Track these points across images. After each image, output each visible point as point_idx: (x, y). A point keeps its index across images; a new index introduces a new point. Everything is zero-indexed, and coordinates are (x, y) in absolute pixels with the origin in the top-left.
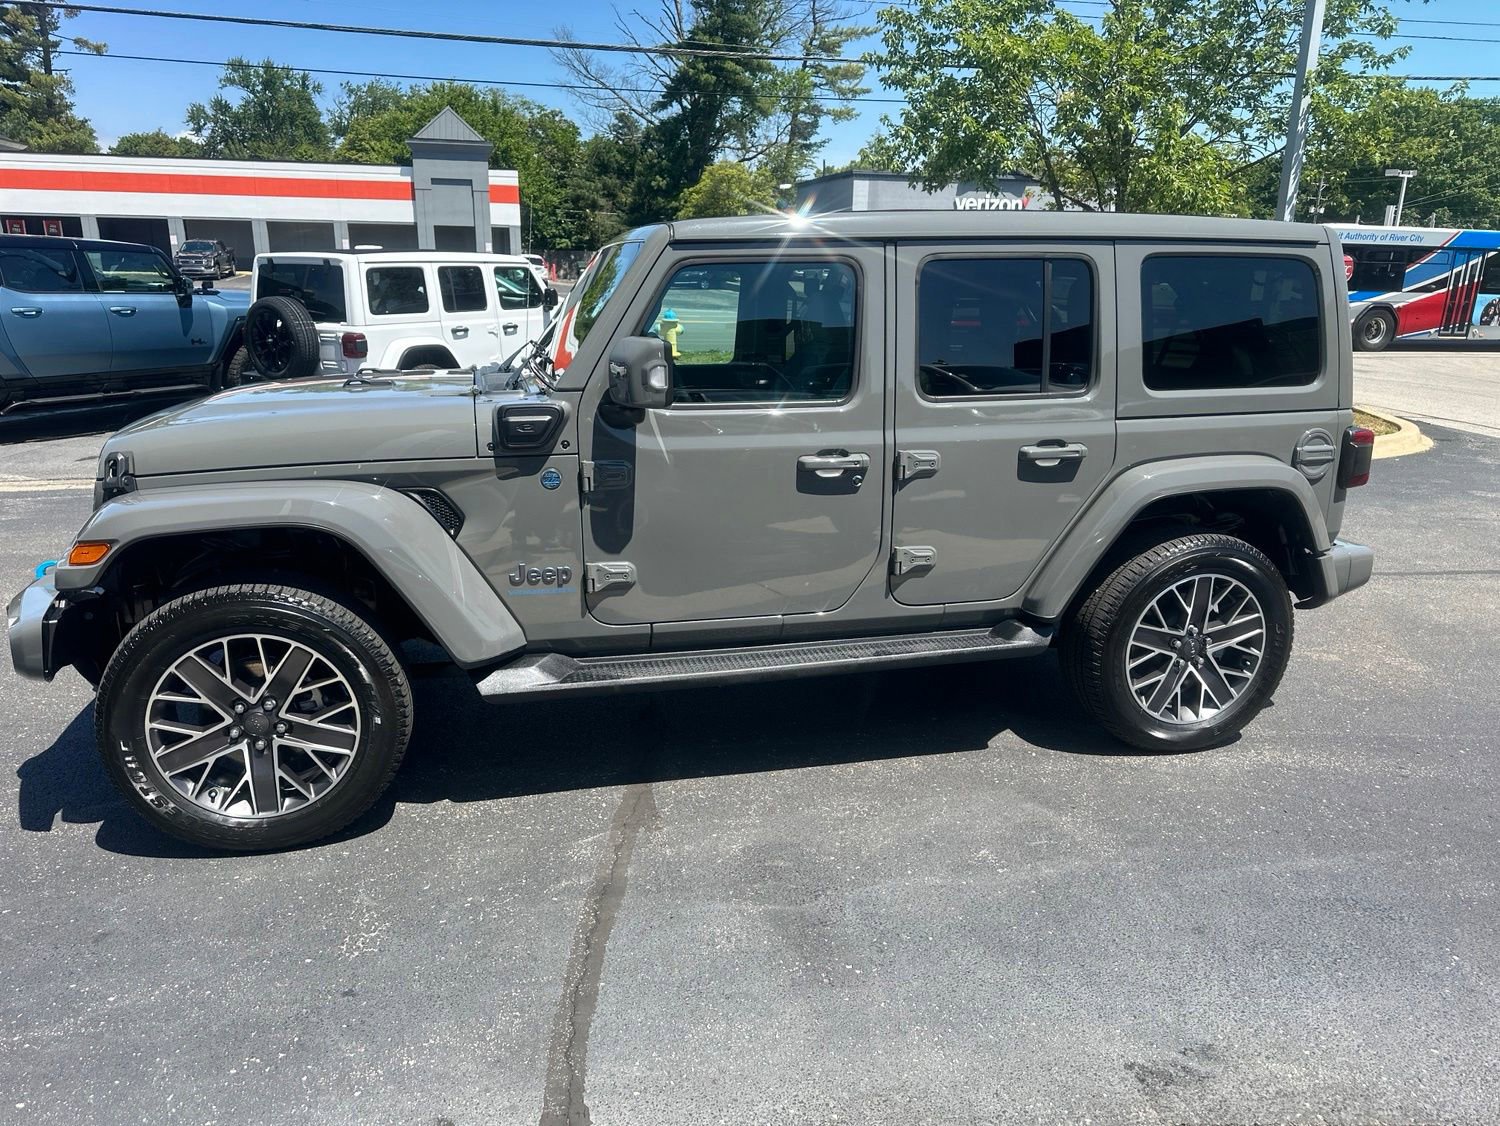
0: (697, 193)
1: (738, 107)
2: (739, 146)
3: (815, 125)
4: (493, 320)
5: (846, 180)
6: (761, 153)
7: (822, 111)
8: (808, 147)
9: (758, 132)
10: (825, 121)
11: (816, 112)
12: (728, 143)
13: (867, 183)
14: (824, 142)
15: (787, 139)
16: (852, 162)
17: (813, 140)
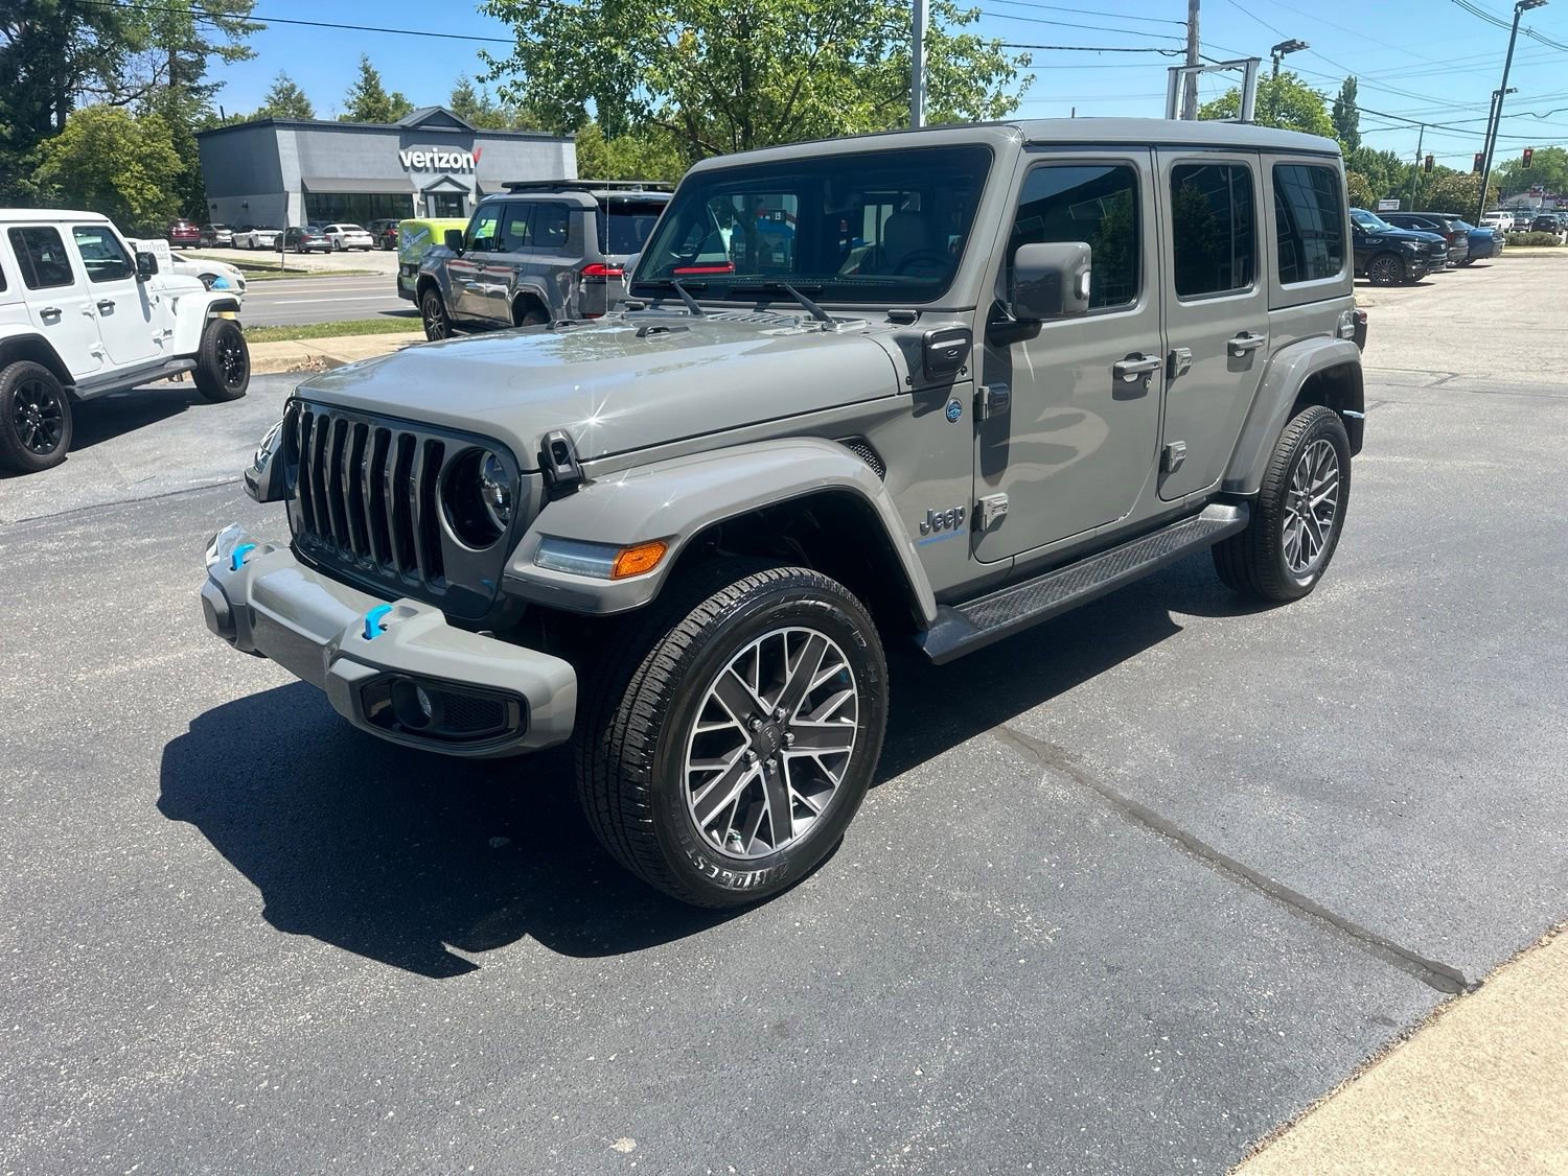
0: (65, 144)
1: (93, 40)
2: (104, 87)
3: (200, 64)
4: (84, 297)
5: (264, 131)
6: (135, 97)
7: (207, 48)
8: (197, 90)
9: (127, 71)
10: (214, 63)
11: (201, 49)
12: (85, 83)
13: (292, 133)
14: (217, 85)
15: (166, 80)
16: (261, 109)
17: (201, 82)
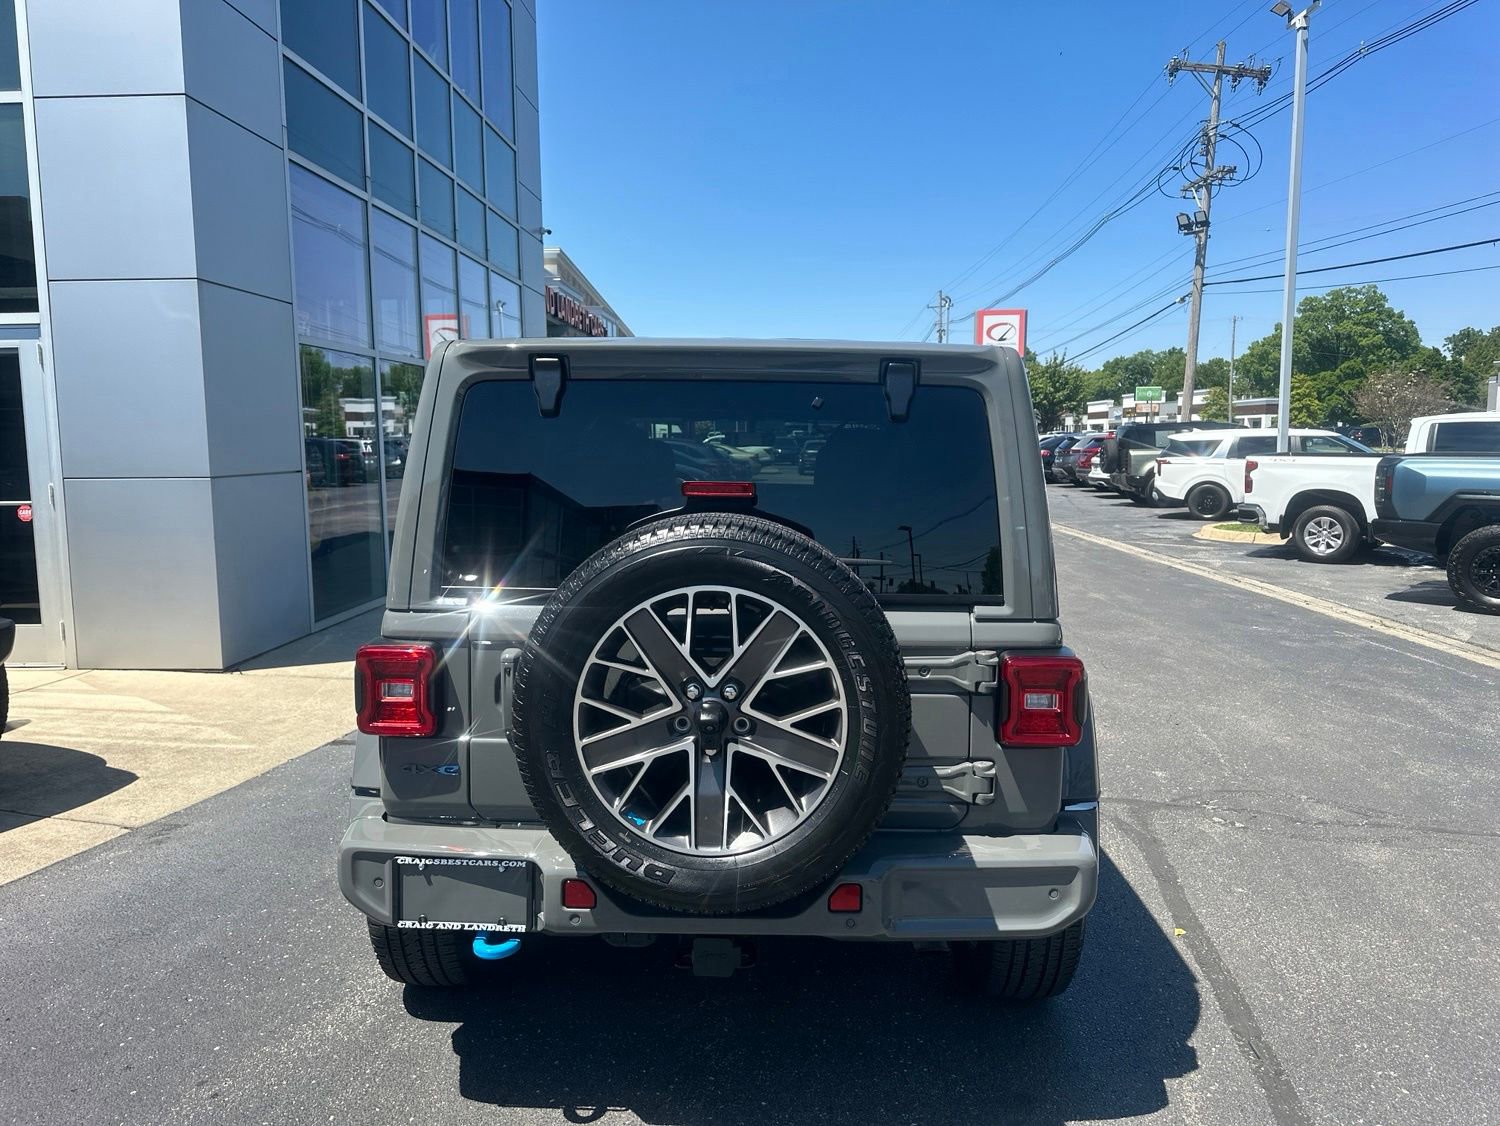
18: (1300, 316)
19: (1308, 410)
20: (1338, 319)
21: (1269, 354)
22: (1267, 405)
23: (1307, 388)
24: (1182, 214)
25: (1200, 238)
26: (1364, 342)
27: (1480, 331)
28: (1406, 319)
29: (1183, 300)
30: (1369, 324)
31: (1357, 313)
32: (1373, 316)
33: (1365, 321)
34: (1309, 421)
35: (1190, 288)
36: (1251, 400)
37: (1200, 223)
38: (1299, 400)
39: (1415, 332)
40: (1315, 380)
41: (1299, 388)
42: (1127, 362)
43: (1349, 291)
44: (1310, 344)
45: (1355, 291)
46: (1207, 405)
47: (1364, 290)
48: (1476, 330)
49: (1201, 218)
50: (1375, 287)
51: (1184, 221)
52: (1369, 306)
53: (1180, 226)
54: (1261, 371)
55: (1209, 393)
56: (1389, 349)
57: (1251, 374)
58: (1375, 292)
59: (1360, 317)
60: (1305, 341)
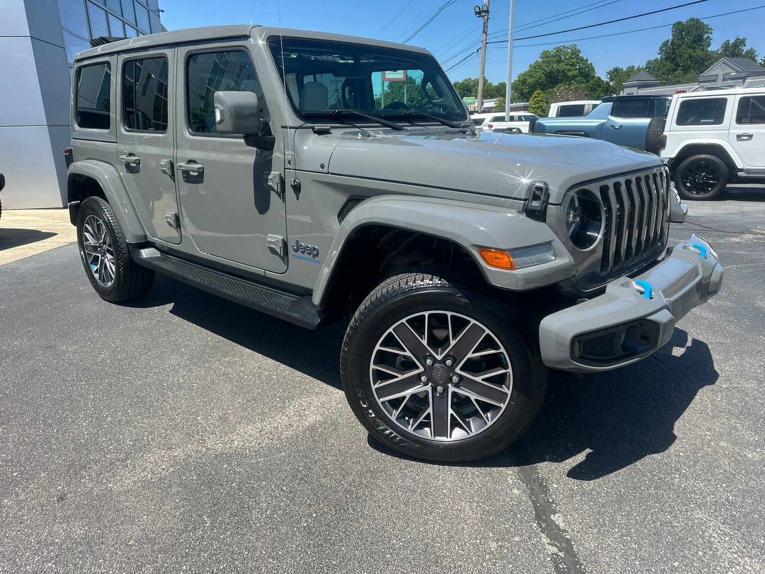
18: (541, 60)
19: (541, 108)
20: (559, 62)
21: (526, 80)
22: (524, 106)
23: (541, 97)
24: (477, 6)
25: (485, 19)
26: (570, 74)
27: (622, 68)
28: (589, 62)
29: (478, 51)
30: (572, 65)
31: (567, 59)
32: (574, 60)
33: (570, 63)
34: (542, 114)
35: (481, 45)
36: (518, 104)
37: (485, 11)
38: (537, 103)
39: (593, 69)
40: (545, 93)
41: (537, 97)
42: (460, 85)
43: (564, 48)
44: (545, 75)
45: (567, 47)
46: (496, 107)
47: (571, 47)
48: (621, 68)
49: (485, 9)
50: (576, 45)
51: (477, 10)
52: (573, 55)
53: (476, 13)
54: (523, 89)
55: (497, 100)
56: (581, 78)
57: (518, 91)
58: (575, 48)
59: (568, 61)
60: (543, 73)
